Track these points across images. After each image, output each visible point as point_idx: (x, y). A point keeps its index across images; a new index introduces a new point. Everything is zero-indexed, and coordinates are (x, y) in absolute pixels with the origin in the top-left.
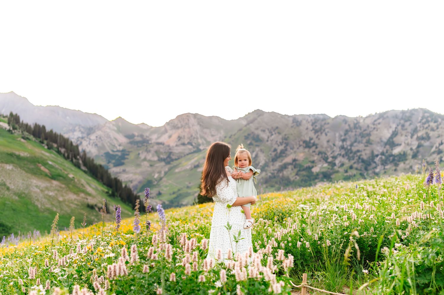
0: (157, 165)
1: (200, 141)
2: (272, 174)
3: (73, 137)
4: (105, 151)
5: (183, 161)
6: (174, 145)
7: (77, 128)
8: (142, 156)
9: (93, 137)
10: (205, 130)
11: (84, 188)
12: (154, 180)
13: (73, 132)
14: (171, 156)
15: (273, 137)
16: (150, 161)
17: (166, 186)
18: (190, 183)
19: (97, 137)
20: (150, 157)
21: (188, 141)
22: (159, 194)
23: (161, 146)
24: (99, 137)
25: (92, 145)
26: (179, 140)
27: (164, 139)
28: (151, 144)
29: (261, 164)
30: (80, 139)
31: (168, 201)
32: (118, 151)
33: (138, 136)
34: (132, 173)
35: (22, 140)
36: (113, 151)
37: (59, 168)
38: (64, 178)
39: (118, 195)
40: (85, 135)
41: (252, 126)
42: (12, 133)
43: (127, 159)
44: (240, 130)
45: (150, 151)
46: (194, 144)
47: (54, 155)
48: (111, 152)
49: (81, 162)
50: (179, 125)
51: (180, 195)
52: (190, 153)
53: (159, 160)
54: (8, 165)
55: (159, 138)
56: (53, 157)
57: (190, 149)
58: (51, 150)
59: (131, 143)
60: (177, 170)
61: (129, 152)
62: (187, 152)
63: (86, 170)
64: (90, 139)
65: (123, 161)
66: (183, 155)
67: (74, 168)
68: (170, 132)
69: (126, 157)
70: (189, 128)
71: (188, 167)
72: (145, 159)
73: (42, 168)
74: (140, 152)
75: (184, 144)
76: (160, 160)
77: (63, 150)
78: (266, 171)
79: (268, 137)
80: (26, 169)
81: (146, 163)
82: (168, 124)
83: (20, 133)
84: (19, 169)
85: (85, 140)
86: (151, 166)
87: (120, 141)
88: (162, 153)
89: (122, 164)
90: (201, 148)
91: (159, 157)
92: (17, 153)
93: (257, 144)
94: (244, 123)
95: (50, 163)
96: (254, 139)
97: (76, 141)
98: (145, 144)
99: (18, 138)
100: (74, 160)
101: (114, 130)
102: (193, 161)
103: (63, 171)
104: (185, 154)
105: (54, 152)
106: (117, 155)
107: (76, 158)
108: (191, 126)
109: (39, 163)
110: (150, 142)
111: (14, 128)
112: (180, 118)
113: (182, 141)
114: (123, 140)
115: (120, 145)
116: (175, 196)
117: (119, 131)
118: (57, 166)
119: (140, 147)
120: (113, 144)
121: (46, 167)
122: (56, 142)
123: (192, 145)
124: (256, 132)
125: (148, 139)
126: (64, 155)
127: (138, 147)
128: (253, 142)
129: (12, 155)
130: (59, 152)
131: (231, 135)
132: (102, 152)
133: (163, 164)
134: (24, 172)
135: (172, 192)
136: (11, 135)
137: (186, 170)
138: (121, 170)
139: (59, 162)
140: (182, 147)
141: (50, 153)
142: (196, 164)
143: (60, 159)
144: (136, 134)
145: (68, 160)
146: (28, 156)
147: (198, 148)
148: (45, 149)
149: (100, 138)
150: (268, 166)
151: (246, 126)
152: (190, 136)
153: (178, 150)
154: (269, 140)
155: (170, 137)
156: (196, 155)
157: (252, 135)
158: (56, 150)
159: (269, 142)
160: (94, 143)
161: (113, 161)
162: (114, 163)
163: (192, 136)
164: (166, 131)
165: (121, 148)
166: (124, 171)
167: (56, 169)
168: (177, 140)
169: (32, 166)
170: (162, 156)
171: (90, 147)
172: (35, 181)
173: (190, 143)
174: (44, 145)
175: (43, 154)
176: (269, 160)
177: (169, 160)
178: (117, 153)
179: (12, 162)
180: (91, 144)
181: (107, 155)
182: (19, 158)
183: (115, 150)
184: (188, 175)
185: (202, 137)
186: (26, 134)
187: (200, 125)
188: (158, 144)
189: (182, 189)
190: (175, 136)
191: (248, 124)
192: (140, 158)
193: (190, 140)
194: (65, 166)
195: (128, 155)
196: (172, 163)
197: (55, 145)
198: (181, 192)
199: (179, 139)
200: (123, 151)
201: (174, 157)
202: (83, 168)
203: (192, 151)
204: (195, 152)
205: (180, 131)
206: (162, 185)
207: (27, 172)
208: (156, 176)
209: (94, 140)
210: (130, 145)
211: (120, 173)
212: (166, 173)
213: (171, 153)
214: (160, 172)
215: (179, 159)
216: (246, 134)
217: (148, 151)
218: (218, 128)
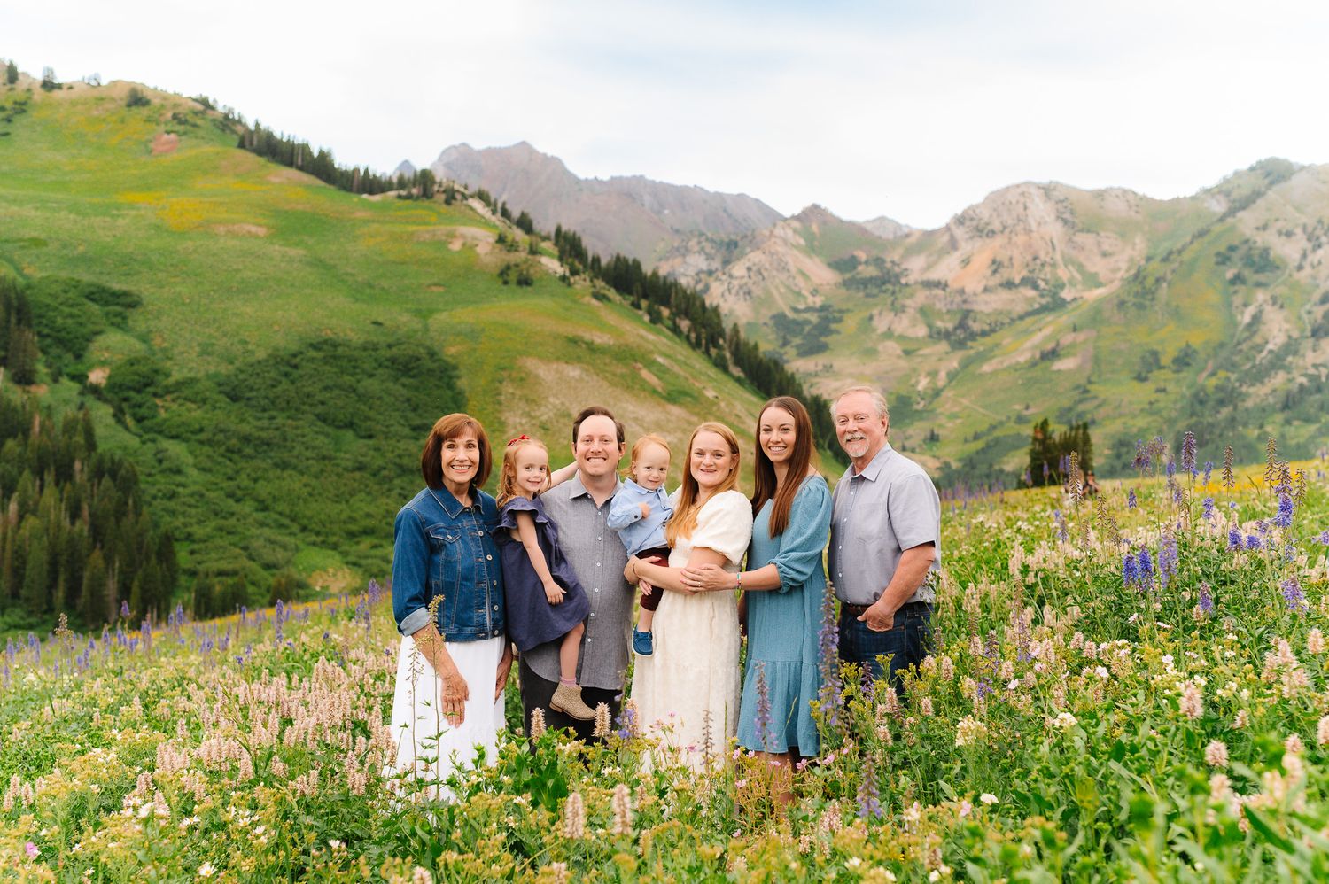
0: (926, 351)
1: (1063, 273)
2: (1311, 378)
3: (685, 270)
4: (774, 312)
5: (1005, 338)
6: (980, 288)
7: (693, 243)
8: (881, 325)
9: (739, 269)
10: (1080, 238)
11: (742, 426)
12: (915, 397)
13: (684, 256)
14: (970, 323)
15: (1321, 252)
16: (902, 338)
17: (954, 416)
18: (1027, 408)
19: (749, 269)
20: (903, 325)
21: (1025, 273)
22: (933, 438)
23: (939, 292)
24: (754, 268)
25: (737, 293)
26: (995, 272)
27: (947, 269)
28: (907, 285)
29: (1270, 346)
30: (702, 276)
31: (960, 460)
32: (808, 309)
33: (866, 263)
34: (851, 375)
35: (594, 302)
36: (796, 310)
37: (682, 373)
38: (695, 399)
39: (826, 445)
40: (716, 264)
41: (1247, 222)
42: (569, 285)
43: (838, 332)
44: (1201, 234)
45: (903, 309)
46: (1042, 284)
47: (666, 337)
48: (790, 315)
49: (728, 355)
50: (996, 225)
51: (997, 441)
52: (1029, 314)
53: (930, 336)
54: (570, 367)
55: (929, 267)
56: (665, 344)
57: (1029, 300)
58: (659, 326)
59: (847, 284)
60: (986, 368)
61: (841, 311)
62: (1020, 308)
63: (742, 375)
64: (731, 276)
65: (823, 339)
66: (1007, 320)
67: (714, 372)
68: (965, 248)
69: (833, 326)
70: (1028, 231)
71: (1023, 358)
72: (889, 334)
73: (645, 373)
74: (875, 312)
75: (1009, 285)
76: (937, 335)
77: (685, 324)
78: (1288, 369)
79: (1304, 256)
80: (610, 377)
81: (893, 347)
82: (960, 220)
83: (588, 283)
84: (595, 377)
85: (717, 279)
86: (907, 353)
87: (816, 280)
88: (939, 314)
89: (822, 348)
90: (1066, 294)
91: (930, 326)
92: (587, 337)
93: (1261, 278)
94: (1218, 207)
95: (661, 360)
96: (1249, 261)
97: (692, 283)
98: (889, 287)
99: (583, 296)
100: (713, 351)
101: (797, 247)
102: (1037, 338)
103: (691, 381)
104: (1014, 315)
105: (665, 329)
106: (807, 322)
107: (716, 345)
108: (1034, 226)
109: (636, 361)
110: (903, 281)
111: (574, 272)
112: (998, 200)
113: (1005, 274)
114: (824, 276)
115: (815, 292)
116: (980, 444)
117: (812, 248)
118: (676, 369)
119: (874, 296)
120: (797, 289)
121: (650, 371)
122: (666, 303)
123: (1035, 287)
124: (1261, 239)
125: (897, 269)
126: (688, 338)
127: (867, 296)
128: (1247, 273)
129: (574, 341)
130: (676, 330)
131: (1171, 253)
132: (766, 314)
133: (943, 346)
134: (605, 384)
135: (970, 433)
136: (568, 290)
137: (1016, 368)
138: (820, 367)
139: (679, 357)
140: (1005, 295)
141: (659, 333)
142: (1050, 346)
143: (682, 351)
144: (862, 256)
145: (699, 351)
146: (612, 342)
147: (1054, 295)
148: (644, 322)
149: (759, 272)
150: (1296, 353)
151: (1222, 219)
152: (1029, 258)
153: (989, 304)
154: (1306, 264)
155: (966, 262)
156: (1050, 318)
157: (1243, 250)
158: (669, 323)
159: (1307, 270)
160: (741, 287)
161: (797, 341)
162: (798, 347)
163: (1035, 259)
164: (953, 245)
165: (818, 301)
166: (828, 368)
167: (677, 376)
168: (988, 272)
169: (621, 370)
170: (939, 324)
171: (731, 298)
172: (631, 408)
173: (1029, 282)
174: (640, 312)
175: (642, 337)
176: (1303, 331)
177: (961, 334)
178: (807, 316)
179: (579, 359)
180: (734, 291)
181: (781, 321)
182: (591, 348)
183: (802, 307)
184: (1020, 382)
185: (1068, 261)
186: (600, 283)
187: (1065, 222)
188: (929, 285)
189: (1001, 423)
190: (981, 261)
191: (1232, 212)
192: (874, 330)
193: (1031, 272)
194: (693, 368)
195: (840, 320)
196: (970, 343)
197: (665, 312)
198: (998, 433)
199: (994, 267)
200: (823, 308)
201: (976, 327)
202: (736, 371)
203: (1036, 306)
204: (1044, 309)
205: (999, 241)
206: (939, 411)
207: (612, 384)
208: (923, 384)
209: (742, 277)
210: (843, 290)
211: (816, 375)
212: (952, 376)
213: (967, 314)
214: (933, 374)
215: (993, 331)
216: (1222, 248)
217: (898, 310)
218: (1124, 230)
